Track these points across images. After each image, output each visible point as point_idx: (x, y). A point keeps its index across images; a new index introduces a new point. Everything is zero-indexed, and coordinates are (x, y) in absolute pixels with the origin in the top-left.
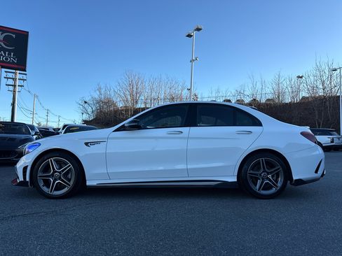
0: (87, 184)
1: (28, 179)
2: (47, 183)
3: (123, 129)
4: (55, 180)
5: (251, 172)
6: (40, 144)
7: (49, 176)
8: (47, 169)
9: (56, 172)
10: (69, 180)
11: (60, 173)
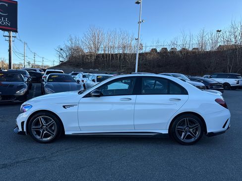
0: (66, 134)
1: (25, 130)
2: (38, 133)
3: (89, 95)
4: (44, 131)
5: (179, 127)
6: (32, 106)
7: (39, 129)
8: (37, 123)
9: (44, 125)
10: (53, 131)
11: (47, 126)
